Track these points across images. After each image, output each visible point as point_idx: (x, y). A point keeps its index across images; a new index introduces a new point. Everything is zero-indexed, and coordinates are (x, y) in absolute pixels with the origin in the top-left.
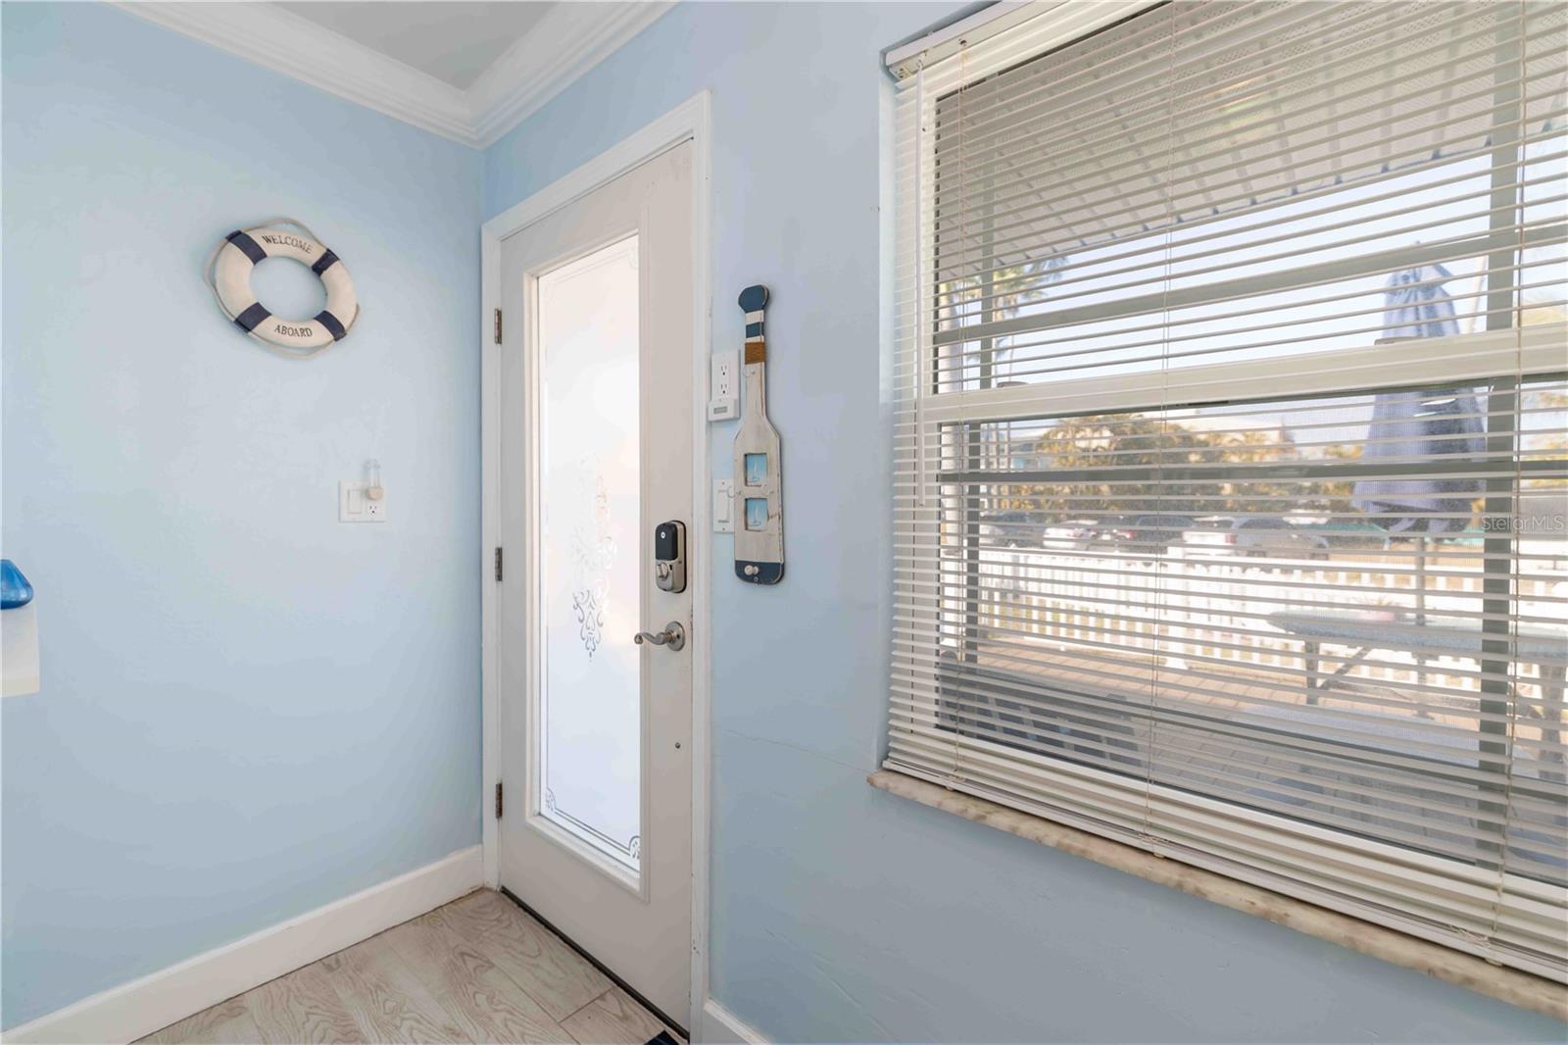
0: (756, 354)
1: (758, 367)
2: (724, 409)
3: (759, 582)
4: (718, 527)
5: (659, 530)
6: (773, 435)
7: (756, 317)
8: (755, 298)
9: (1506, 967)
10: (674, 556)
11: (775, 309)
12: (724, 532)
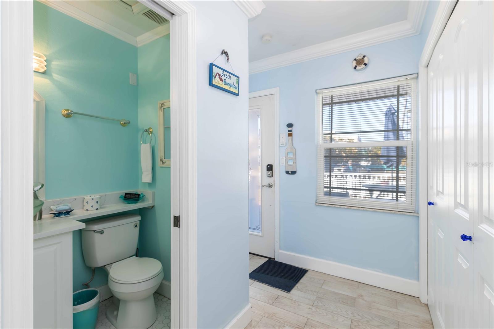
0: (290, 135)
1: (291, 137)
2: (283, 144)
3: (291, 174)
4: (281, 165)
5: (268, 166)
6: (294, 149)
7: (290, 129)
8: (290, 125)
9: (399, 211)
10: (271, 171)
11: (294, 127)
12: (283, 166)
